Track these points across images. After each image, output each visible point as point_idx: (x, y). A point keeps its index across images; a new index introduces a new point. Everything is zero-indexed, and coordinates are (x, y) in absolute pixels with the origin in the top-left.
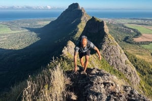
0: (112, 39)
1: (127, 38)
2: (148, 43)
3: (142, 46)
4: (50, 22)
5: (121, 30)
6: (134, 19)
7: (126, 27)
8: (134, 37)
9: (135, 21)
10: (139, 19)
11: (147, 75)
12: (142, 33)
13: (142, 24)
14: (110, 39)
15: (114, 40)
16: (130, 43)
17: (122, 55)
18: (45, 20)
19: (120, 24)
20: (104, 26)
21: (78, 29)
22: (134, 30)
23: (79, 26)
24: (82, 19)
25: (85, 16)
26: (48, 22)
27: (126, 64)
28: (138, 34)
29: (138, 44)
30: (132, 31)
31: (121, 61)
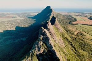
1: (70, 22)
2: (77, 24)
7: (72, 17)
8: (73, 22)
10: (80, 13)
12: (77, 20)
16: (70, 24)
23: (50, 17)
24: (52, 13)
26: (37, 14)
29: (73, 24)
30: (73, 19)
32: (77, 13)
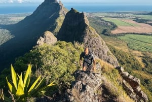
0: (93, 31)
1: (105, 31)
2: (123, 34)
3: (119, 37)
4: (25, 17)
5: (99, 24)
6: (110, 12)
7: (103, 20)
8: (112, 30)
9: (111, 15)
10: (114, 13)
11: (126, 64)
12: (117, 25)
13: (117, 17)
14: (92, 31)
15: (95, 32)
16: (108, 35)
17: (104, 47)
18: (19, 16)
19: (97, 18)
20: (84, 17)
21: (57, 23)
22: (111, 23)
23: (57, 21)
24: (60, 13)
25: (63, 10)
26: (23, 18)
27: (108, 55)
28: (114, 27)
29: (115, 36)
30: (109, 24)
31: (103, 52)
32: (107, 13)
